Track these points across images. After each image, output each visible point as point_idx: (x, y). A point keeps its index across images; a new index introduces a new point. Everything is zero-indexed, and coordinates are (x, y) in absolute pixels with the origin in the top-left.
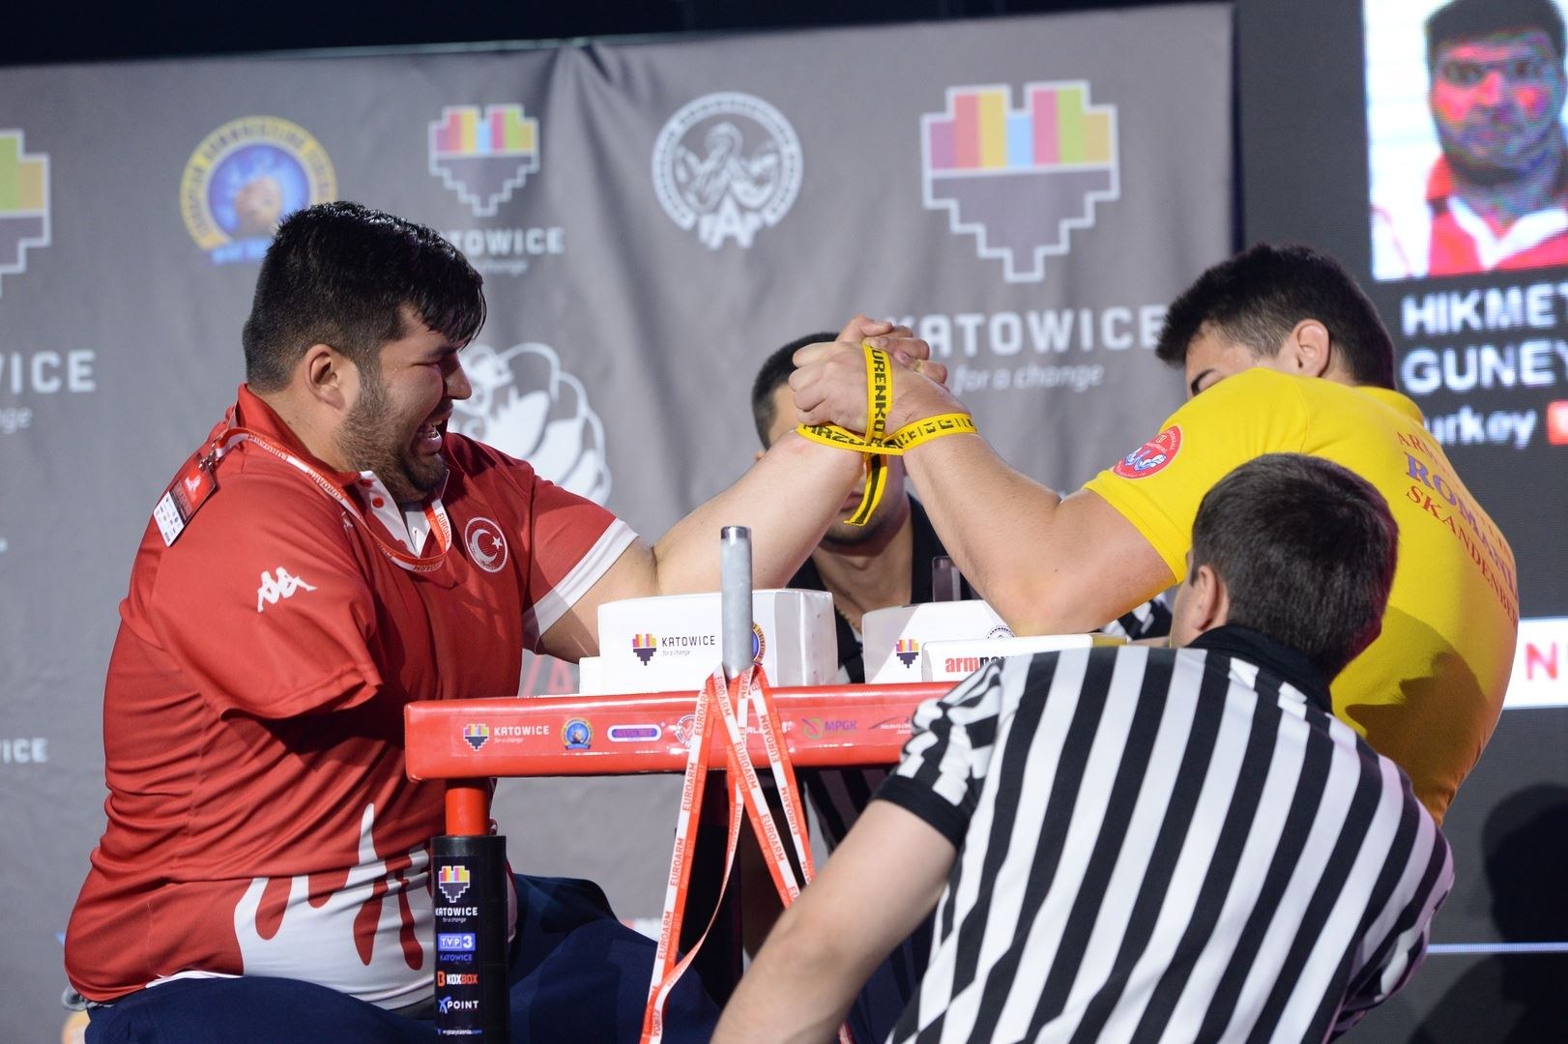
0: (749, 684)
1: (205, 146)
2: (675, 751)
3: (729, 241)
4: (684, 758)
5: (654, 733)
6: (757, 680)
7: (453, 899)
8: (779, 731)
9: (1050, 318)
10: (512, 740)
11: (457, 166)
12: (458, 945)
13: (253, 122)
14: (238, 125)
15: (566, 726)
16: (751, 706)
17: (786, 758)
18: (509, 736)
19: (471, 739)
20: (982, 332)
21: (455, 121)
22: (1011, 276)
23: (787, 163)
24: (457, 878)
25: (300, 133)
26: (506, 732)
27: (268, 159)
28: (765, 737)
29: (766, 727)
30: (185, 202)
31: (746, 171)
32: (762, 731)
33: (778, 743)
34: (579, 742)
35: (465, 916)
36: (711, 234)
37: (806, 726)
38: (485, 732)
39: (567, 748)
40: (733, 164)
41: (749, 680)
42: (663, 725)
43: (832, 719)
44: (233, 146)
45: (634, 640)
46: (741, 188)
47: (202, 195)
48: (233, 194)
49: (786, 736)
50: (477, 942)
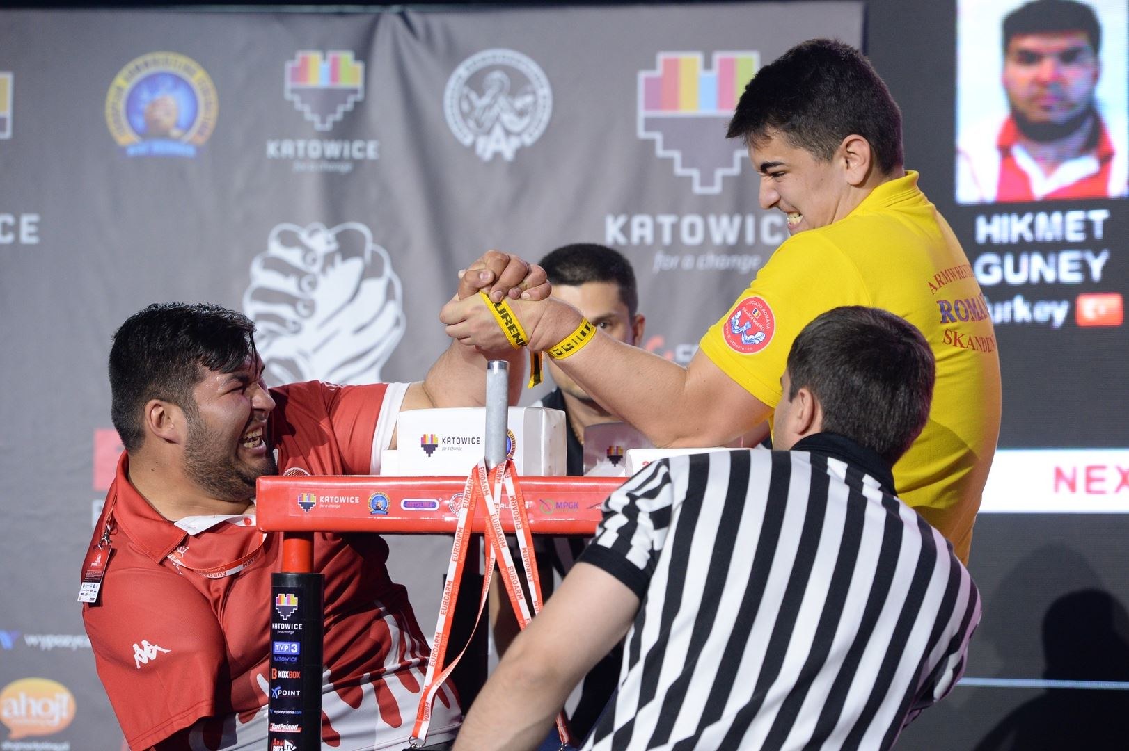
0: (502, 474)
1: (125, 72)
2: (448, 519)
3: (497, 155)
4: (454, 524)
5: (434, 505)
6: (508, 470)
7: (285, 617)
8: (523, 508)
9: (725, 220)
10: (333, 506)
11: (305, 94)
12: (287, 650)
13: (160, 56)
14: (149, 58)
15: (371, 498)
16: (504, 489)
17: (526, 527)
18: (330, 503)
19: (303, 504)
20: (676, 228)
21: (305, 62)
22: (698, 189)
23: (541, 101)
24: (288, 602)
25: (193, 65)
26: (328, 500)
27: (169, 83)
28: (513, 511)
29: (513, 504)
30: (109, 111)
31: (511, 105)
32: (511, 507)
33: (521, 516)
34: (380, 510)
35: (294, 630)
36: (485, 150)
37: (542, 505)
38: (313, 499)
39: (371, 512)
40: (502, 101)
41: (503, 471)
42: (441, 499)
43: (561, 500)
44: (145, 73)
45: (422, 438)
46: (507, 118)
47: (121, 106)
48: (144, 106)
49: (527, 511)
50: (301, 649)
